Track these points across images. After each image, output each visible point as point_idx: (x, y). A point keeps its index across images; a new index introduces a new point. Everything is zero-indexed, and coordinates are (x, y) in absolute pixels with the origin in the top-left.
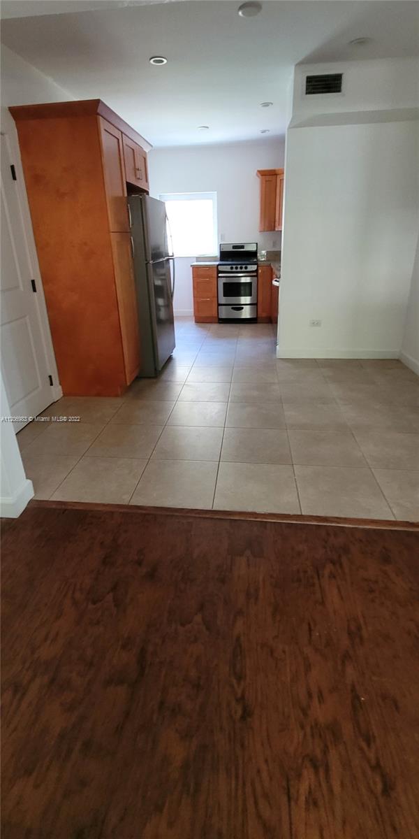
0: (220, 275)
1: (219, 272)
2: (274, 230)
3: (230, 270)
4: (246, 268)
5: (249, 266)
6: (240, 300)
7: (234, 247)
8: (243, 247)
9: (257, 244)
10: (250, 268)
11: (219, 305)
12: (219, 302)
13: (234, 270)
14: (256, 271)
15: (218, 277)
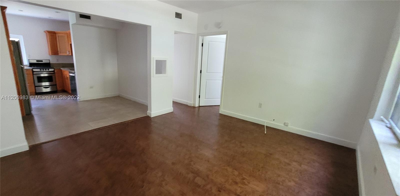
1: (33, 72)
2: (58, 55)
3: (40, 71)
4: (48, 70)
6: (43, 84)
7: (37, 61)
8: (42, 61)
9: (49, 60)
10: (50, 70)
11: (35, 87)
12: (36, 85)
13: (42, 71)
14: (54, 71)
15: (33, 74)
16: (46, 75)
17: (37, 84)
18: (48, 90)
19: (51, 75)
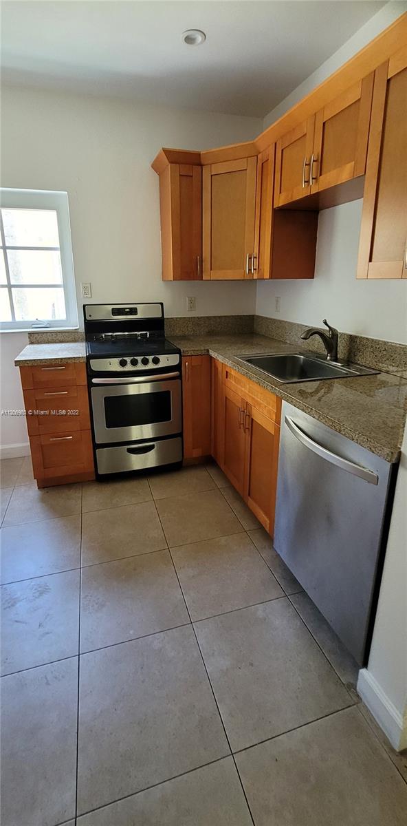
0: (95, 380)
1: (92, 374)
2: (202, 280)
3: (119, 369)
4: (156, 361)
5: (161, 357)
6: (129, 433)
7: (116, 312)
8: (133, 311)
9: (162, 304)
10: (166, 360)
11: (96, 446)
12: (98, 442)
13: (129, 368)
14: (177, 368)
15: (90, 385)
16: (146, 389)
17: (103, 433)
18: (148, 460)
19: (163, 387)
